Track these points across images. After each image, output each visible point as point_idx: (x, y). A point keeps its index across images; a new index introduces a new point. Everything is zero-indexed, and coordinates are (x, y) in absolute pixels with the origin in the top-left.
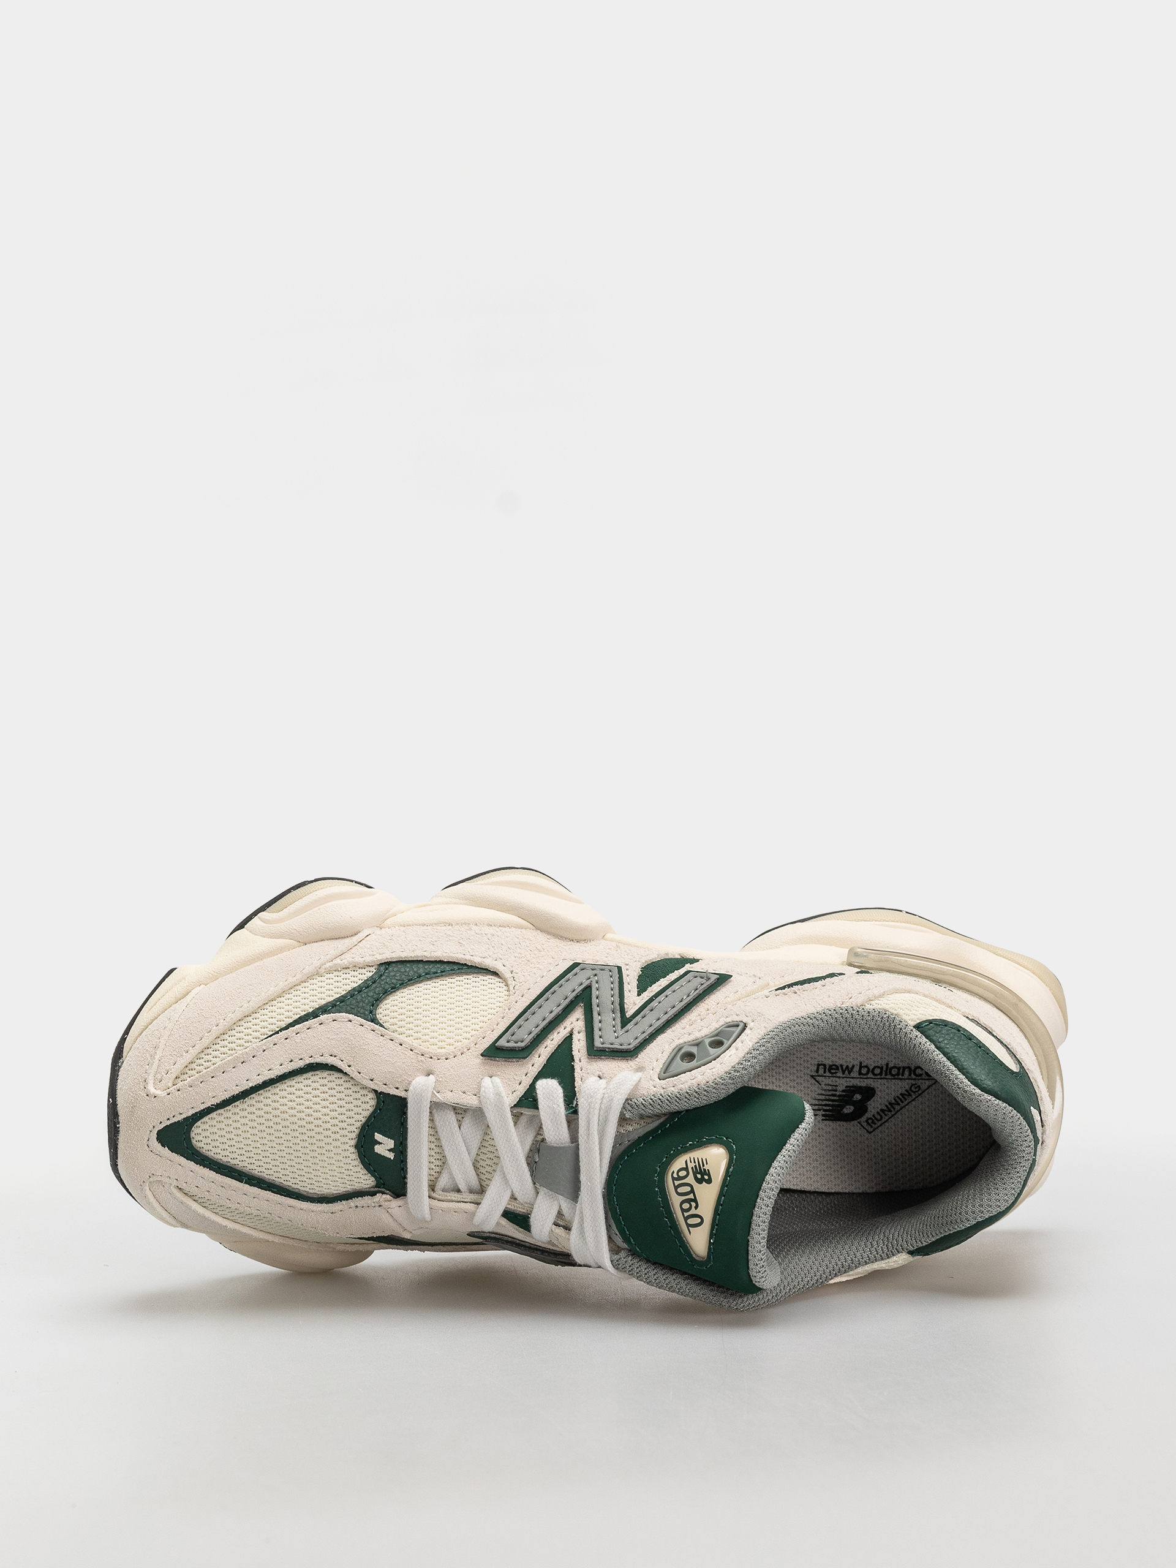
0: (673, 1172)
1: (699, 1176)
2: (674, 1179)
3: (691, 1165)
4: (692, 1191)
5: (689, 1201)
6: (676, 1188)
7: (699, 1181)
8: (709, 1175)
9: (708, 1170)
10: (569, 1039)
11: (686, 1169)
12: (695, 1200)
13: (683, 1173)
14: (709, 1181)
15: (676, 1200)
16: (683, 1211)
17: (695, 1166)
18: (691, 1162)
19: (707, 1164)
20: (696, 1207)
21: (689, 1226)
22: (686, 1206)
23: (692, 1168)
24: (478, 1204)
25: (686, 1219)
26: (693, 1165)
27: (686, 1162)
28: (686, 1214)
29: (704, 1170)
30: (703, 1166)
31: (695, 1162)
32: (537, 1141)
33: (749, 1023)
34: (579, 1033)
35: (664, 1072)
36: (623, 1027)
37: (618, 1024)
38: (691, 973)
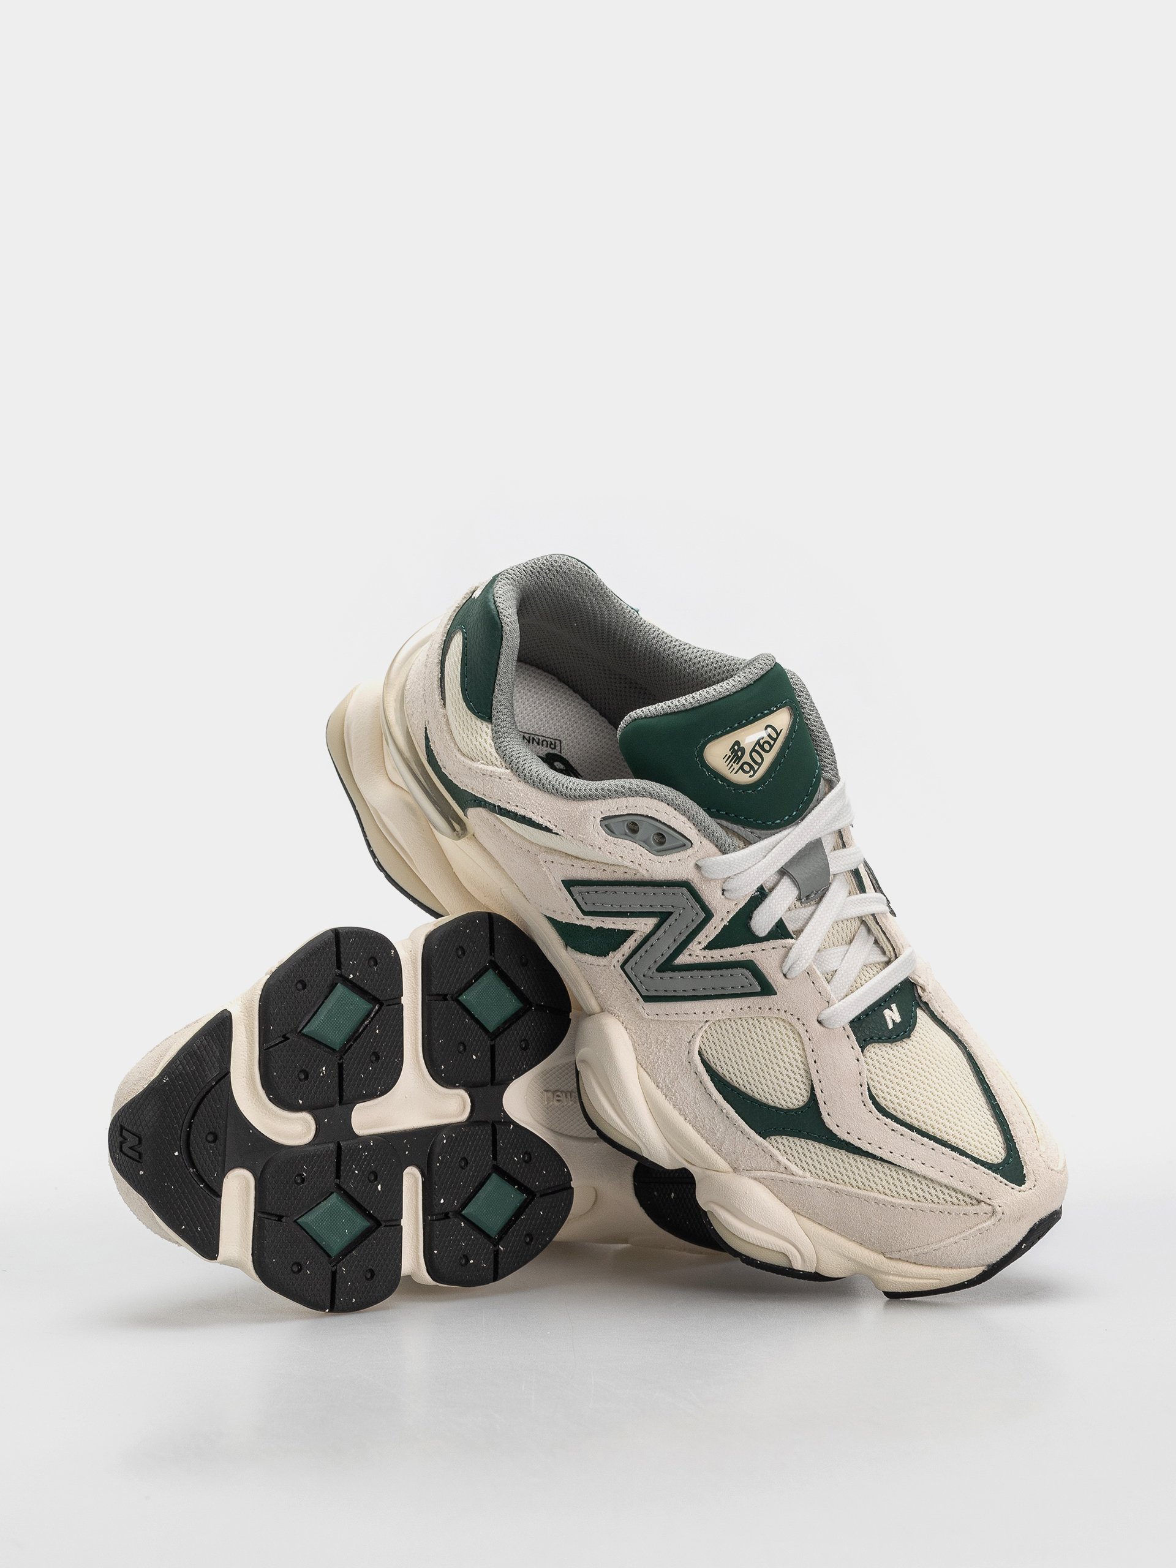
0: (750, 776)
1: (739, 754)
2: (755, 772)
3: (736, 767)
4: (754, 750)
5: (762, 747)
6: (760, 765)
7: (743, 750)
8: (733, 747)
9: (730, 750)
10: (711, 946)
11: (741, 768)
12: (758, 743)
13: (746, 767)
14: (737, 743)
15: (769, 758)
16: (771, 747)
17: (734, 763)
18: (734, 769)
19: (727, 755)
20: (762, 738)
21: (778, 735)
22: (767, 747)
23: (737, 764)
25: (775, 740)
26: (734, 765)
27: (736, 773)
28: (772, 742)
29: (732, 753)
30: (730, 756)
31: (732, 765)
32: (801, 903)
33: (599, 819)
34: (700, 943)
35: (685, 845)
36: (670, 913)
37: (671, 920)
38: (585, 913)
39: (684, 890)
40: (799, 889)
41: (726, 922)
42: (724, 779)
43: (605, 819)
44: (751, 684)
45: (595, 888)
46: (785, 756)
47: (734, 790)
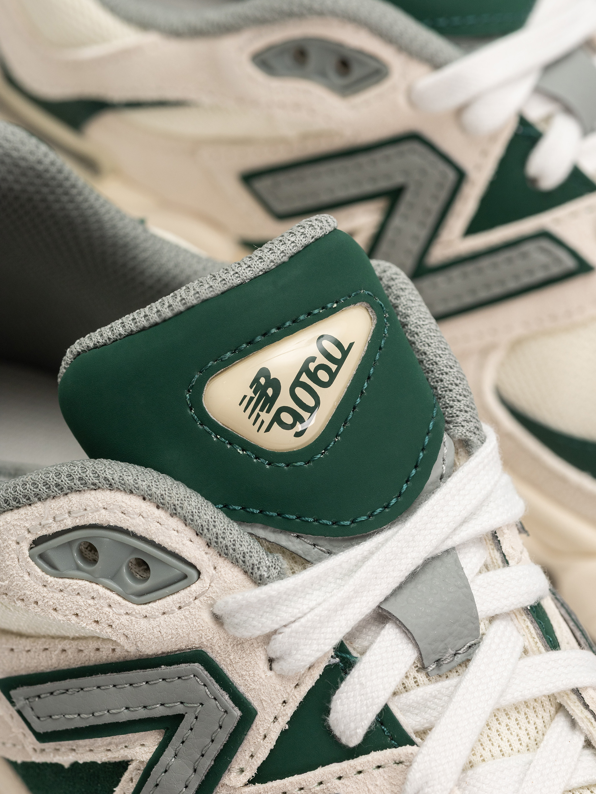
0: (298, 435)
1: (270, 392)
2: (305, 426)
3: (267, 417)
4: (297, 383)
5: (313, 376)
7: (276, 384)
8: (256, 380)
9: (251, 387)
10: (263, 775)
11: (277, 419)
12: (305, 369)
13: (287, 418)
14: (264, 372)
15: (330, 397)
16: (333, 375)
17: (262, 410)
18: (263, 422)
19: (245, 397)
20: (313, 359)
21: (345, 353)
22: (323, 376)
23: (268, 412)
24: (577, 692)
25: (339, 363)
26: (263, 415)
27: (268, 430)
28: (334, 367)
29: (255, 392)
30: (251, 399)
31: (258, 416)
32: (428, 675)
33: (25, 546)
34: (242, 771)
35: (185, 577)
36: (180, 718)
37: (183, 729)
38: (42, 737)
39: (197, 667)
40: (416, 645)
41: (282, 724)
42: (246, 445)
43: (37, 542)
44: (284, 263)
45: (49, 686)
46: (362, 392)
47: (269, 464)
